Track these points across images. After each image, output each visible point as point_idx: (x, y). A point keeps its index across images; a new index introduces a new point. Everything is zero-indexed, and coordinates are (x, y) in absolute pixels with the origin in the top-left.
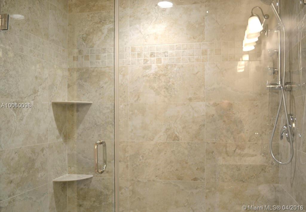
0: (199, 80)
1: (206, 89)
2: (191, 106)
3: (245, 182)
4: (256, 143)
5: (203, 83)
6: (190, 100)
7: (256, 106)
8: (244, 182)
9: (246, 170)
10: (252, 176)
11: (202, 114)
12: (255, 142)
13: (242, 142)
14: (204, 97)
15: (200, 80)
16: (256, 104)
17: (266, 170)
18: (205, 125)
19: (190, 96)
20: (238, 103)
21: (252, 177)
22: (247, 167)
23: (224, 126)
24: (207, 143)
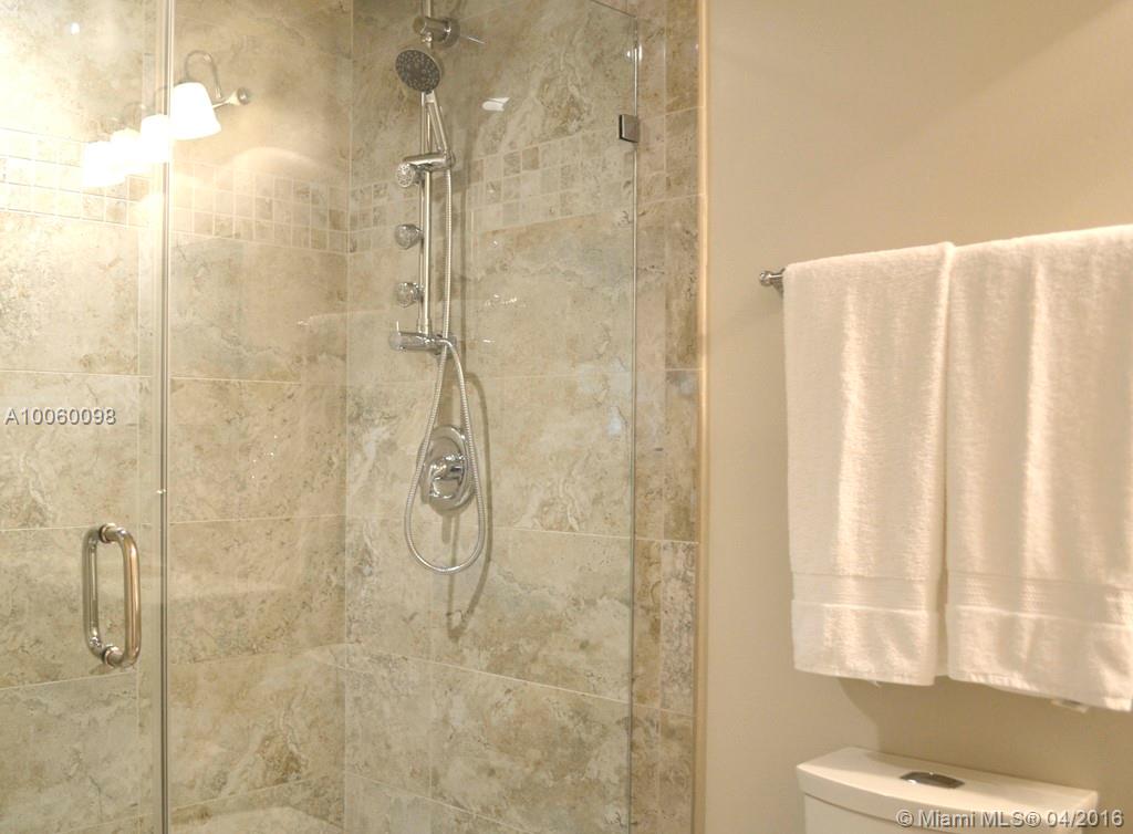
0: (119, 292)
1: (142, 327)
2: (90, 390)
3: (259, 652)
4: (288, 520)
5: (131, 304)
6: (85, 365)
7: (290, 397)
8: (254, 653)
9: (261, 610)
10: (276, 630)
11: (129, 421)
12: (284, 517)
13: (251, 516)
14: (136, 357)
15: (122, 294)
16: (289, 389)
17: (312, 606)
18: (136, 461)
19: (86, 350)
20: (240, 383)
21: (278, 634)
22: (263, 602)
23: (198, 463)
24: (145, 526)
